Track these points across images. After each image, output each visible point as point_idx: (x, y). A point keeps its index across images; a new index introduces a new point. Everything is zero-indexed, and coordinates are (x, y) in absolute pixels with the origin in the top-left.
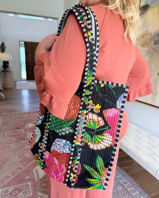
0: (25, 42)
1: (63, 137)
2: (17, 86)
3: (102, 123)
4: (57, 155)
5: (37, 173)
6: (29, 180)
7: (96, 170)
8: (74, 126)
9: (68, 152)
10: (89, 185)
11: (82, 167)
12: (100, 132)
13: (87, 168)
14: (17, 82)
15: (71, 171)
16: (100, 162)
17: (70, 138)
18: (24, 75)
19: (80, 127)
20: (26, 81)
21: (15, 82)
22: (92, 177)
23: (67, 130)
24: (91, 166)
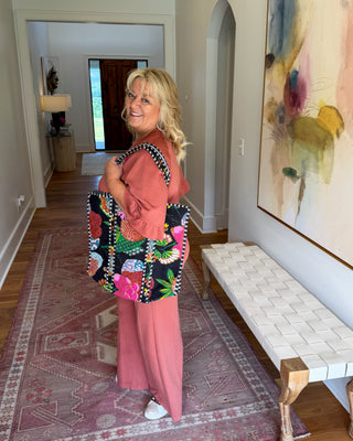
0: (102, 61)
1: (133, 257)
2: (83, 168)
3: (170, 240)
4: (129, 275)
5: (100, 321)
6: (88, 328)
7: (168, 281)
8: (144, 246)
9: (140, 269)
10: (161, 295)
11: (156, 282)
12: (169, 248)
13: (159, 281)
14: (85, 156)
15: (145, 286)
16: (170, 274)
17: (141, 257)
18: (100, 137)
19: (151, 246)
20: (103, 153)
21: (80, 155)
22: (163, 287)
23: (138, 250)
24: (162, 278)
